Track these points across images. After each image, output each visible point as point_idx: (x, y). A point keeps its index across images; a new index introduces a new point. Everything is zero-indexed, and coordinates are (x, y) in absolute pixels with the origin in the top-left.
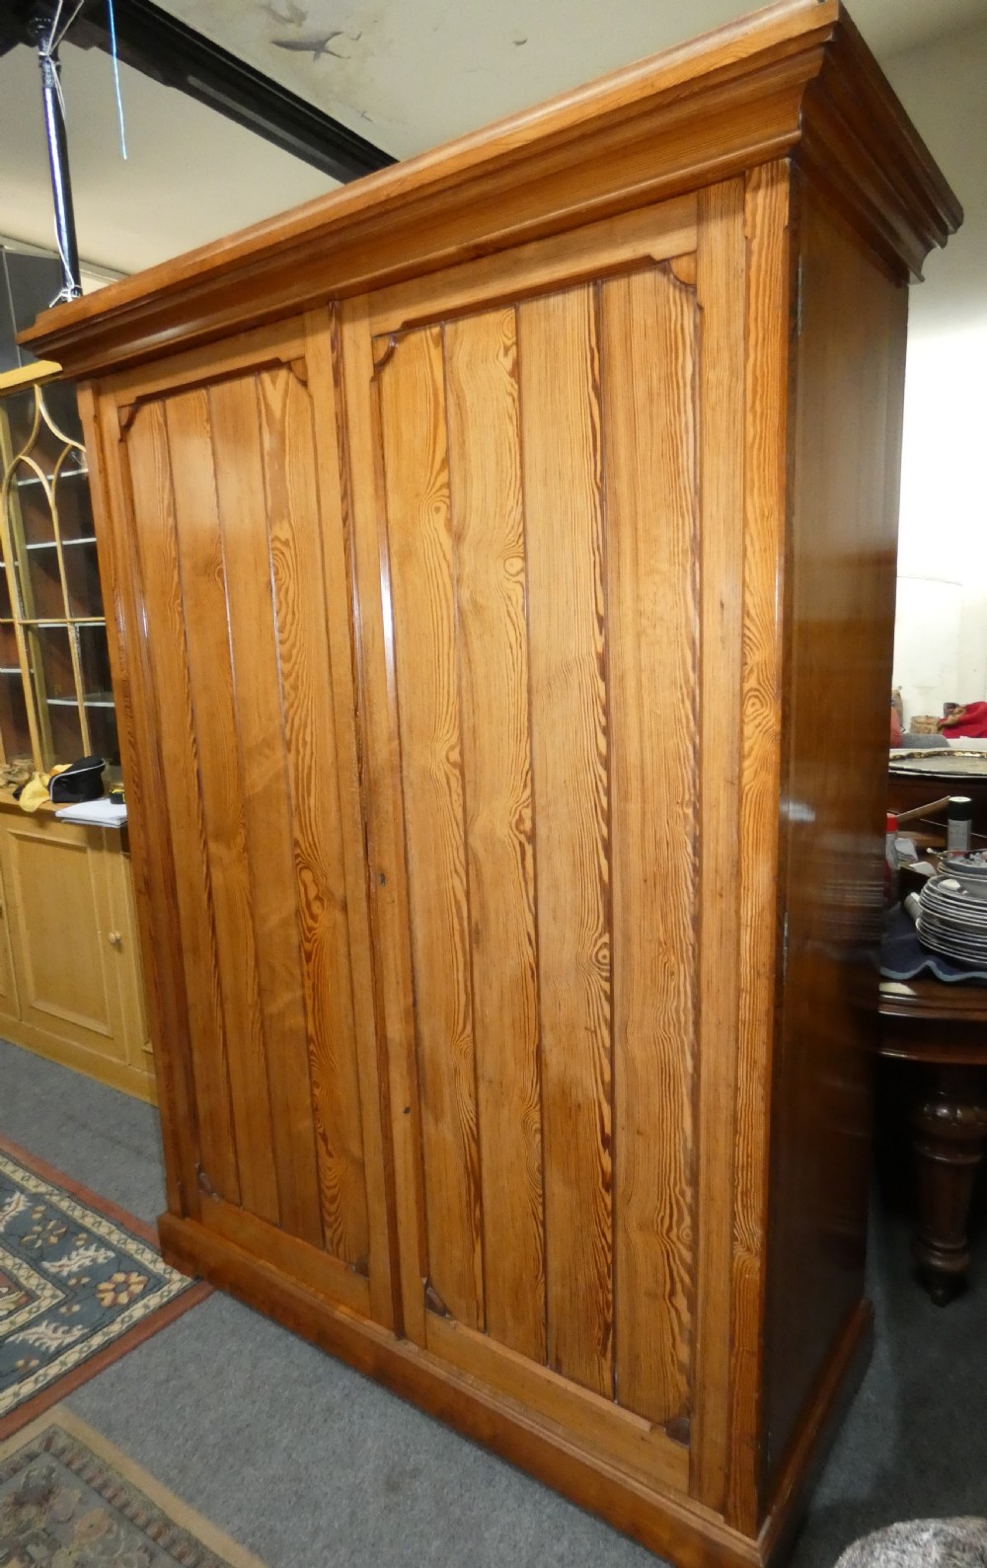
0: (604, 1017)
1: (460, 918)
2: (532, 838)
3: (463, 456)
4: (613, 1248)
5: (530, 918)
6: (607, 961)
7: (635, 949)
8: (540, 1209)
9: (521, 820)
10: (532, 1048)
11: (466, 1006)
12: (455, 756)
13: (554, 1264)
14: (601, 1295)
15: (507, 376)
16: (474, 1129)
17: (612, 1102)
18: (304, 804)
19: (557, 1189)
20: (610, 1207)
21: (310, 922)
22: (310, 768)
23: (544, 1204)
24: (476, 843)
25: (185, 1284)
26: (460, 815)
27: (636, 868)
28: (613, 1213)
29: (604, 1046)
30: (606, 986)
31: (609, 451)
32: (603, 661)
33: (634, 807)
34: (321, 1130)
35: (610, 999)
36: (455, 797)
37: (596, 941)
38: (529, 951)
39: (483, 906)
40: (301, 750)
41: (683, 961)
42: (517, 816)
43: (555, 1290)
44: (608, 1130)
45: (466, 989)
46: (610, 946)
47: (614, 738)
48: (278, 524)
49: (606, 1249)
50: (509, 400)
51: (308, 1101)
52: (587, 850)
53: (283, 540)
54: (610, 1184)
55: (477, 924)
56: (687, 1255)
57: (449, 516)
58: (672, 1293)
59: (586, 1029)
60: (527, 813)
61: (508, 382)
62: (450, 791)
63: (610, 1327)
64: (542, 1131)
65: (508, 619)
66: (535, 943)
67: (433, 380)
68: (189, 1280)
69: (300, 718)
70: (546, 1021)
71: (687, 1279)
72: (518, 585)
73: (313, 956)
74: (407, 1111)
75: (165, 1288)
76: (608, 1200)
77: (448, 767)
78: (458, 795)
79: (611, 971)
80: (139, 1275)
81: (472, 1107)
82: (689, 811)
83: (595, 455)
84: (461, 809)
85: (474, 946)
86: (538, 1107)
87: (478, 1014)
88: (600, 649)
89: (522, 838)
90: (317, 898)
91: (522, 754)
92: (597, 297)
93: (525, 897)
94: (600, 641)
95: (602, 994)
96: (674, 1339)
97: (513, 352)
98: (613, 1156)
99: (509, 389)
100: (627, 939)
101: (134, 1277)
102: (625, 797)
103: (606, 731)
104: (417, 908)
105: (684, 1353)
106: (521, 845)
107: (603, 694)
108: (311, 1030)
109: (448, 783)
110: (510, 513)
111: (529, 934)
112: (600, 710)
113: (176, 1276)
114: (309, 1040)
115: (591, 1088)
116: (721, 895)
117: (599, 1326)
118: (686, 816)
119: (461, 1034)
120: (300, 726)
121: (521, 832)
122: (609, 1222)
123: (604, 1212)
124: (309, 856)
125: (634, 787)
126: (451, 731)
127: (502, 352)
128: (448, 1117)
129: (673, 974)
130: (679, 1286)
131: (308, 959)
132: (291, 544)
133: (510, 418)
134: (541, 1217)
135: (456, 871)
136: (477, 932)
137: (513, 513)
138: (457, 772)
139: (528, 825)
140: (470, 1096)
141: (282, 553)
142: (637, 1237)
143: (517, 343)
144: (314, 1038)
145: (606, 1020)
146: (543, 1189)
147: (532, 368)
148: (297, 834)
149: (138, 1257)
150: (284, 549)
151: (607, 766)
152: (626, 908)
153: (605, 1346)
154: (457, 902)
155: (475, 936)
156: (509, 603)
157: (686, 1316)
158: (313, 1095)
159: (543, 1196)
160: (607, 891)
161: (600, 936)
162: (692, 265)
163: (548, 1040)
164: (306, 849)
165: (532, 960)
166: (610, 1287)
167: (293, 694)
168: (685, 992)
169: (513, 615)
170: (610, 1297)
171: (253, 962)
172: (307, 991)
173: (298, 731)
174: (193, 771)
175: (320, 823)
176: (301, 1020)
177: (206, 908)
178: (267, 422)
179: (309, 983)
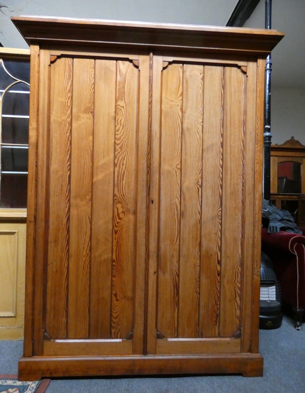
0: (219, 229)
1: (177, 210)
2: (201, 186)
3: (187, 94)
4: (219, 292)
5: (199, 207)
6: (221, 214)
7: (228, 210)
8: (198, 289)
9: (198, 182)
10: (198, 242)
11: (178, 235)
12: (179, 166)
13: (202, 304)
14: (216, 307)
15: (201, 80)
16: (178, 272)
17: (221, 251)
18: (120, 183)
19: (204, 281)
20: (219, 280)
21: (118, 220)
22: (124, 172)
23: (199, 287)
24: (184, 188)
25: (37, 383)
26: (179, 182)
27: (229, 191)
28: (220, 282)
29: (219, 237)
30: (220, 221)
31: (225, 100)
32: (222, 144)
33: (229, 177)
34: (114, 293)
35: (221, 224)
36: (178, 177)
37: (218, 210)
38: (199, 216)
39: (185, 206)
40: (121, 166)
41: (239, 211)
42: (197, 181)
43: (202, 312)
44: (219, 259)
45: (178, 230)
46: (222, 211)
47: (224, 161)
48: (120, 101)
49: (218, 293)
50: (201, 85)
51: (110, 284)
52: (216, 187)
53: (122, 106)
54: (219, 274)
55: (183, 211)
56: (239, 285)
57: (181, 107)
58: (236, 297)
59: (214, 233)
60: (200, 180)
61: (201, 81)
62: (177, 176)
63: (218, 316)
64: (200, 266)
65: (197, 133)
66: (201, 214)
67: (179, 76)
68: (37, 382)
69: (122, 157)
70: (203, 234)
71: (239, 291)
72: (201, 126)
73: (118, 232)
74: (155, 273)
75: (29, 387)
76: (219, 278)
77: (176, 170)
78: (179, 177)
79: (222, 217)
80: (12, 389)
81: (177, 266)
82: (241, 177)
83: (222, 100)
84: (180, 180)
85: (181, 217)
86: (199, 259)
87: (181, 237)
88: (221, 141)
89: (198, 186)
90: (123, 212)
91: (200, 166)
92: (224, 69)
93: (198, 201)
94: (221, 140)
95: (219, 223)
96: (236, 309)
97: (202, 75)
98: (221, 266)
99: (201, 82)
100: (226, 208)
101: (10, 390)
102: (226, 174)
103: (222, 160)
104: (162, 210)
105: (238, 313)
106: (198, 188)
107: (222, 151)
108: (114, 257)
109: (176, 174)
110: (199, 109)
111: (199, 211)
112: (221, 155)
113: (30, 383)
114: (113, 261)
115: (215, 249)
116: (250, 194)
117: (215, 317)
118: (241, 178)
119: (175, 244)
120: (122, 159)
121: (198, 185)
122: (219, 285)
123: (218, 282)
124: (121, 199)
125: (229, 172)
126: (178, 160)
127: (199, 74)
128: (168, 272)
129: (237, 215)
130: (237, 295)
131: (116, 232)
132: (125, 107)
133: (201, 88)
134: (198, 291)
135: (177, 197)
136: (183, 213)
137: (200, 109)
138: (179, 171)
139: (200, 183)
140: (177, 262)
141: (120, 109)
142: (227, 286)
143: (204, 73)
144: (115, 260)
145: (220, 230)
146: (200, 283)
147: (207, 79)
148: (116, 192)
149: (6, 384)
150: (121, 108)
151: (222, 168)
152: (226, 200)
153: (216, 322)
154: (177, 206)
155: (182, 215)
156: (198, 129)
157: (239, 302)
158: (112, 281)
159: (199, 285)
160: (221, 197)
161: (219, 208)
162: (246, 69)
163: (203, 240)
164: (120, 197)
165: (199, 218)
166: (218, 303)
167: (120, 150)
168: (240, 218)
169: (199, 132)
170: (218, 306)
171: (88, 239)
172: (114, 244)
173: (121, 161)
174: (67, 175)
175: (127, 189)
176: (110, 255)
177: (65, 224)
178: (119, 74)
179: (115, 241)
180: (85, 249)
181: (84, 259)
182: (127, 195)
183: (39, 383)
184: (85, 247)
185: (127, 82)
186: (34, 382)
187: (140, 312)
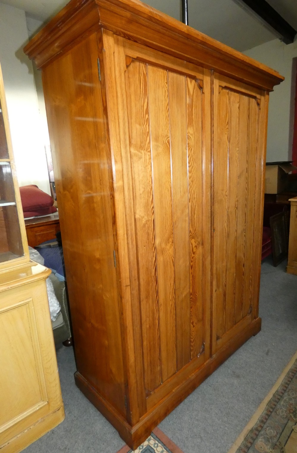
0: (244, 240)
3: (231, 123)
5: (236, 226)
7: (248, 224)
10: (235, 255)
11: (225, 254)
12: (226, 194)
13: (236, 300)
15: (238, 108)
16: (225, 283)
17: (244, 257)
18: (193, 218)
19: (237, 283)
20: (243, 279)
21: (193, 255)
23: (235, 289)
25: (152, 438)
27: (249, 208)
30: (245, 234)
31: (249, 129)
32: (247, 169)
33: (249, 197)
34: (192, 322)
35: (245, 236)
37: (244, 226)
38: (236, 233)
39: (229, 228)
40: (193, 200)
41: (253, 223)
42: (235, 204)
43: (236, 306)
44: (244, 263)
45: (226, 250)
48: (190, 128)
49: (243, 288)
50: (238, 113)
51: (189, 315)
52: (244, 207)
53: (191, 133)
54: (243, 274)
55: (228, 232)
57: (228, 136)
59: (242, 245)
60: (237, 203)
62: (225, 203)
65: (236, 161)
67: (227, 103)
69: (193, 191)
70: (237, 247)
71: (251, 281)
72: (237, 154)
73: (193, 266)
74: (216, 291)
76: (243, 277)
78: (227, 203)
81: (225, 279)
83: (247, 129)
84: (227, 206)
85: (228, 238)
86: (235, 268)
87: (228, 254)
88: (246, 167)
89: (236, 209)
90: (196, 246)
92: (249, 100)
93: (236, 221)
94: (246, 165)
99: (238, 110)
106: (236, 211)
107: (246, 176)
108: (191, 291)
109: (225, 201)
111: (236, 230)
113: (146, 443)
114: (190, 294)
115: (242, 256)
120: (193, 193)
122: (243, 282)
124: (194, 234)
125: (249, 193)
126: (226, 188)
127: (237, 103)
128: (221, 285)
129: (252, 226)
130: (250, 284)
132: (193, 135)
133: (238, 117)
134: (234, 292)
137: (237, 138)
139: (237, 206)
140: (225, 276)
141: (190, 138)
142: (246, 281)
143: (239, 102)
146: (235, 285)
147: (241, 108)
148: (191, 228)
150: (191, 136)
152: (247, 216)
154: (225, 230)
155: (228, 235)
156: (236, 157)
158: (190, 312)
159: (235, 287)
160: (245, 214)
161: (244, 224)
162: (259, 101)
163: (237, 252)
164: (193, 232)
165: (236, 235)
167: (191, 183)
170: (242, 297)
171: (173, 283)
172: (191, 279)
173: (193, 195)
174: (151, 220)
175: (197, 223)
176: (188, 290)
177: (154, 275)
178: (188, 94)
179: (191, 276)
180: (171, 293)
181: (171, 304)
182: (197, 228)
183: (155, 437)
184: (171, 291)
185: (194, 105)
186: (147, 440)
187: (208, 327)
